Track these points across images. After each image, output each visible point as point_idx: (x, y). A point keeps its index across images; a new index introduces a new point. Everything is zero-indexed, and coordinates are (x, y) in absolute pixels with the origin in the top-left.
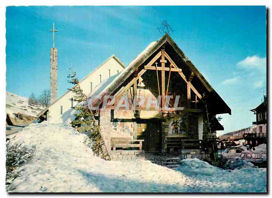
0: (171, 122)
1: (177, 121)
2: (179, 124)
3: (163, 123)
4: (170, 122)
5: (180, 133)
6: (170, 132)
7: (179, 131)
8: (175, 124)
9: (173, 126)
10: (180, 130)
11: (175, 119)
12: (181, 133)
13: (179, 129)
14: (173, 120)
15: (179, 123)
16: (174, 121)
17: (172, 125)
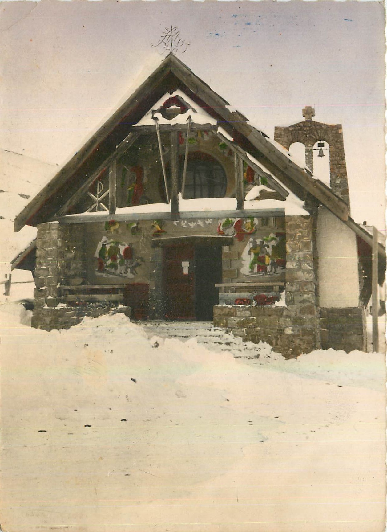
0: (248, 244)
1: (262, 242)
2: (270, 250)
3: (226, 249)
4: (245, 245)
5: (271, 271)
6: (245, 270)
7: (269, 268)
8: (258, 248)
9: (253, 256)
10: (272, 264)
11: (256, 236)
12: (275, 271)
13: (268, 260)
14: (251, 239)
15: (268, 247)
16: (254, 242)
17: (249, 253)
